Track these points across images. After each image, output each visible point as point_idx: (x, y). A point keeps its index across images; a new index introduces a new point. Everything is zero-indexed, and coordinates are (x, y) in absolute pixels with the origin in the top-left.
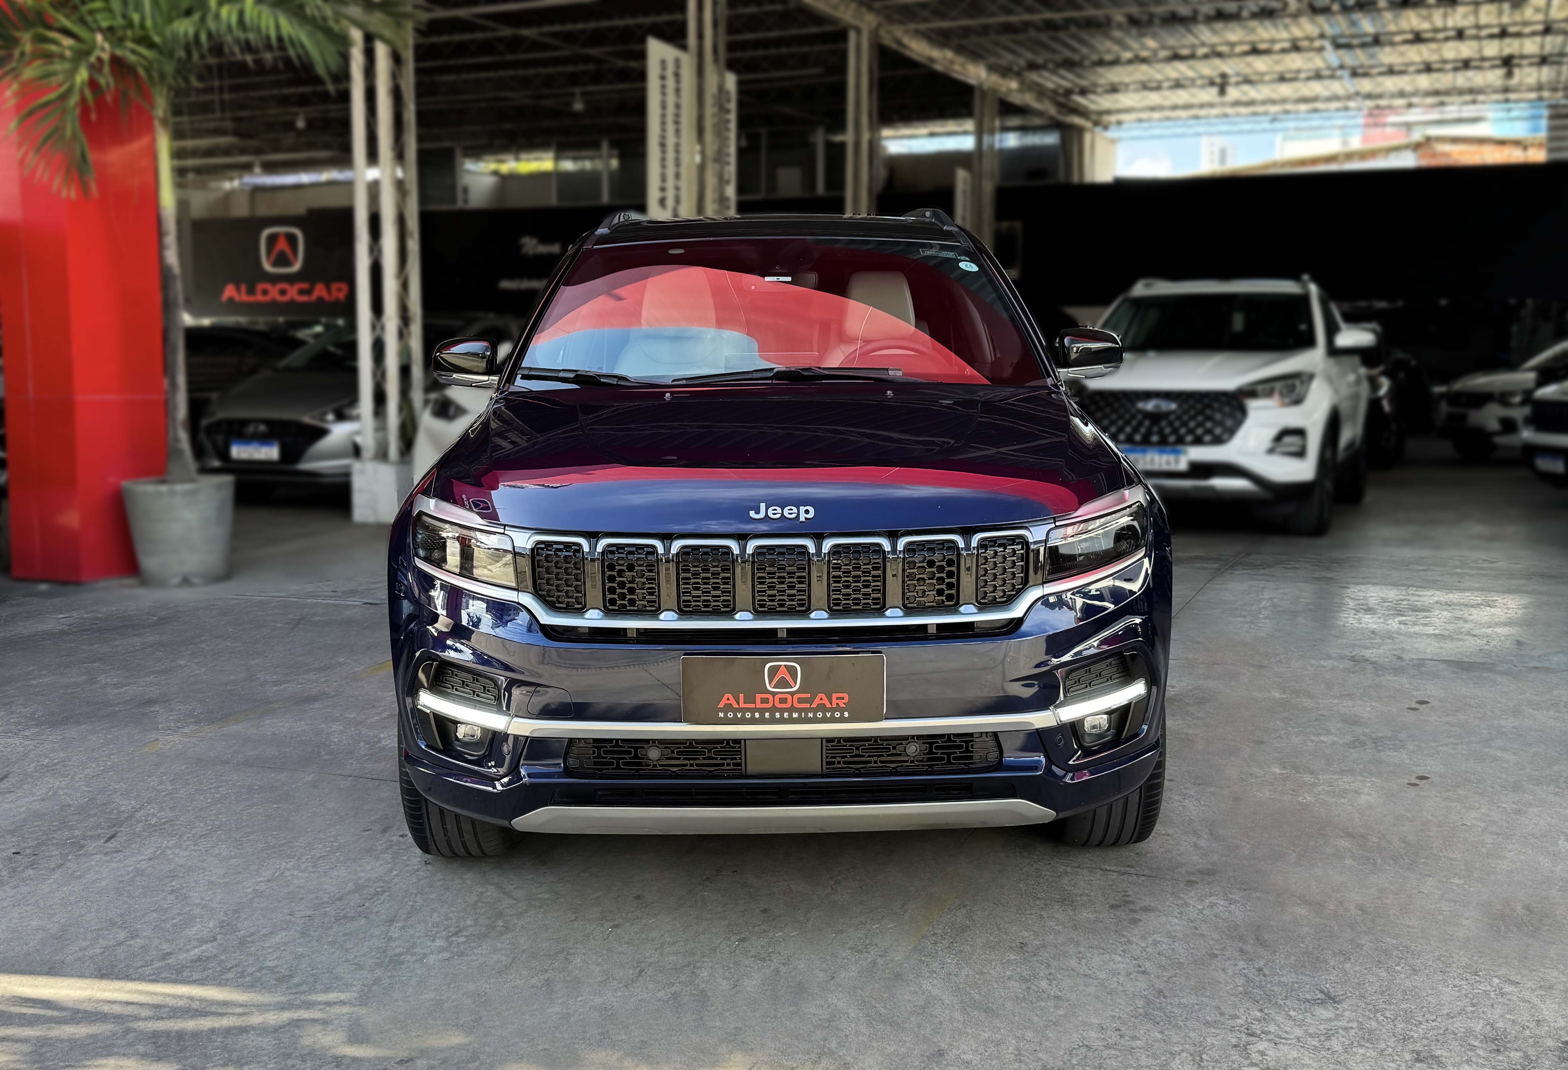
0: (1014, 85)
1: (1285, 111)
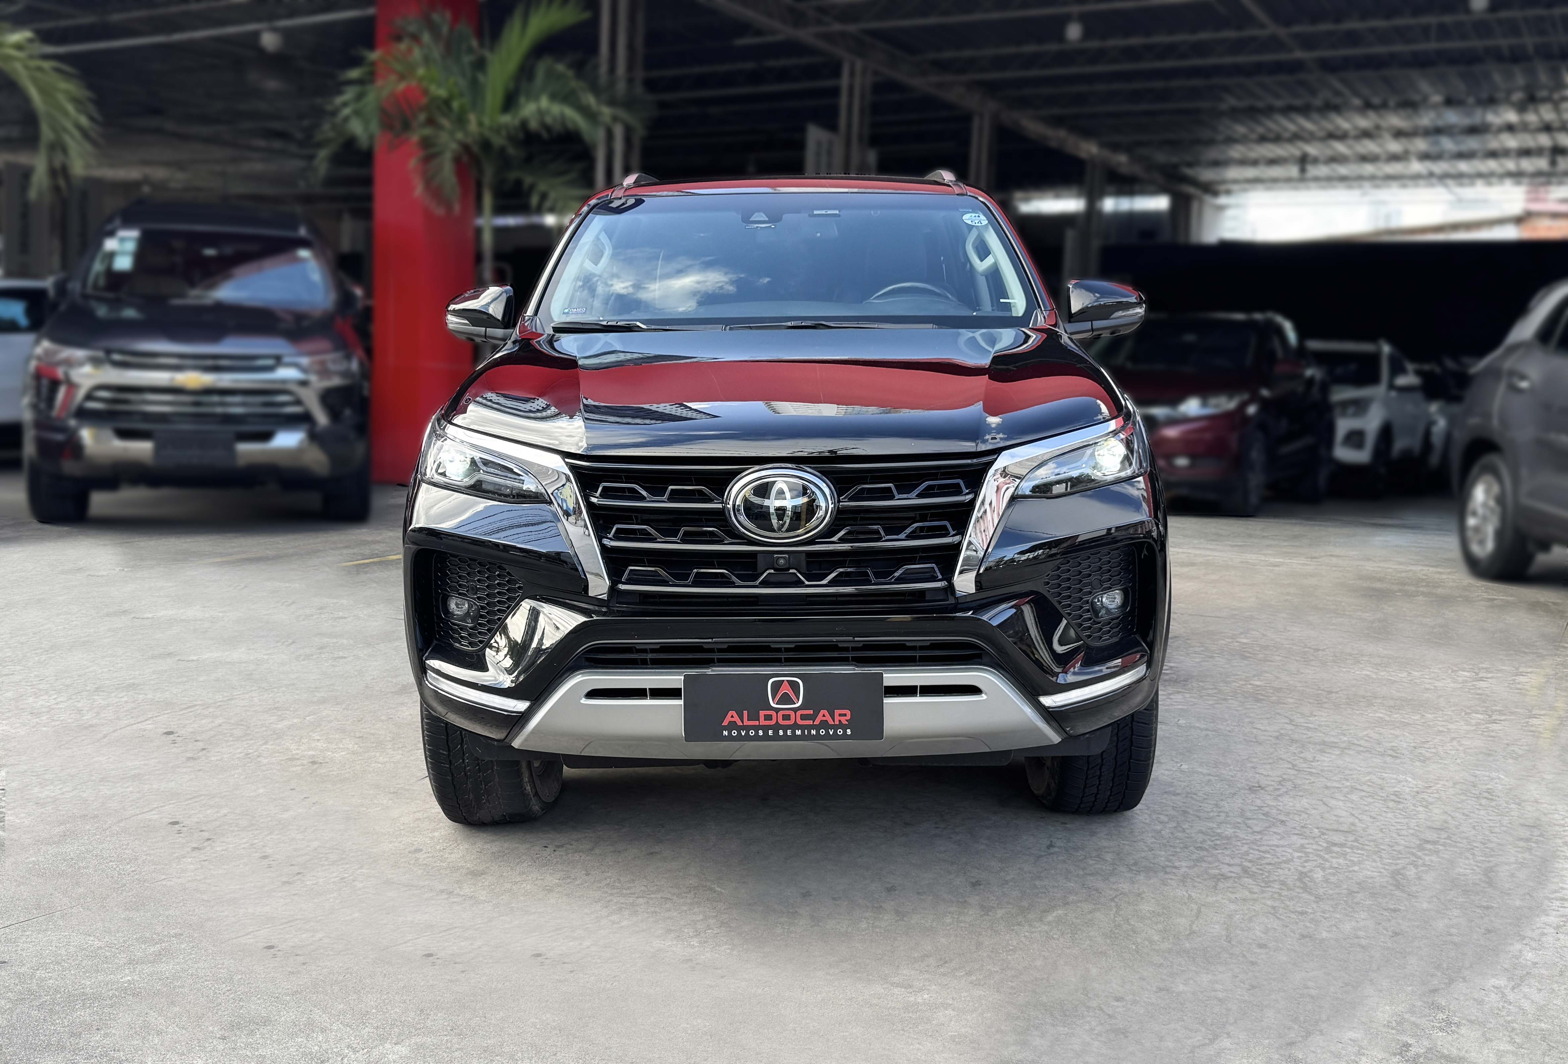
0: (1123, 158)
1: (1377, 187)
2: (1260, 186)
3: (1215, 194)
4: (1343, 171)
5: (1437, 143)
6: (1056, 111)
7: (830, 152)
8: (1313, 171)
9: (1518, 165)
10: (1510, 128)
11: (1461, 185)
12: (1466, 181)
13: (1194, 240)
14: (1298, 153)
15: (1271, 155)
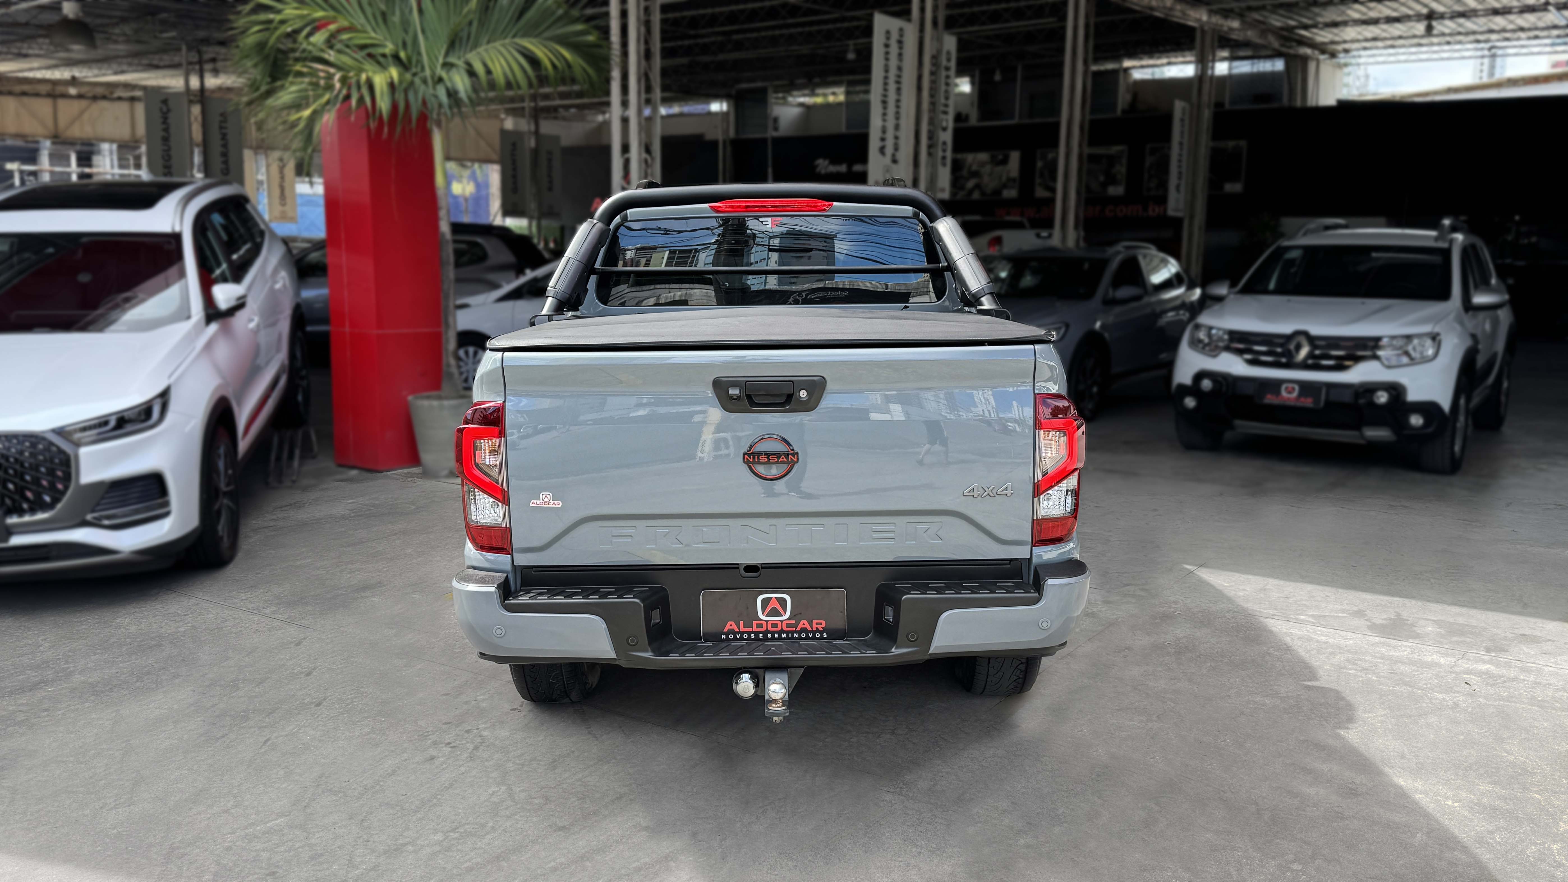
0: (1235, 24)
1: (1505, 39)
2: (1380, 44)
3: (1333, 55)
4: (1469, 25)
7: (900, 42)
8: (1439, 27)
13: (1311, 102)
14: (1425, 11)
15: (1395, 14)
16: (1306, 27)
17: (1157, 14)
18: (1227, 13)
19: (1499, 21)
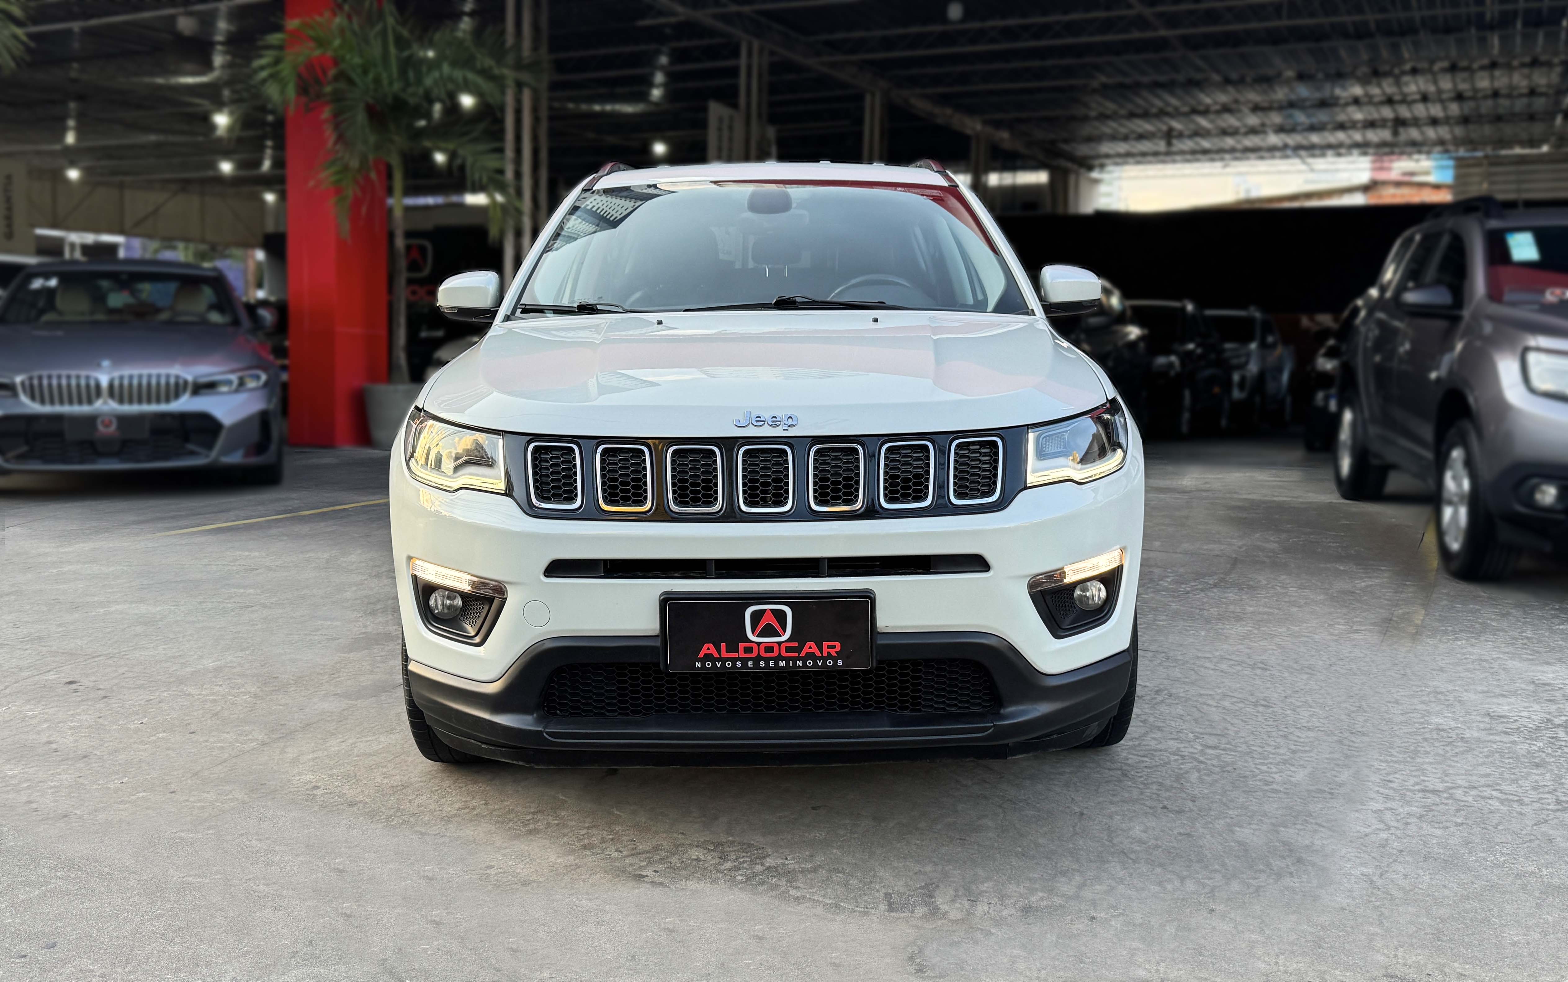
0: (1005, 135)
1: (1236, 159)
2: (1131, 160)
3: (1090, 168)
4: (1206, 144)
5: (1290, 116)
6: (941, 90)
7: (731, 128)
8: (1178, 145)
9: (1364, 136)
10: (1356, 101)
11: (1313, 156)
12: (1317, 152)
13: (1072, 210)
14: (1164, 128)
15: (1140, 130)
16: (1066, 141)
17: (940, 121)
18: (998, 124)
19: (1229, 142)
